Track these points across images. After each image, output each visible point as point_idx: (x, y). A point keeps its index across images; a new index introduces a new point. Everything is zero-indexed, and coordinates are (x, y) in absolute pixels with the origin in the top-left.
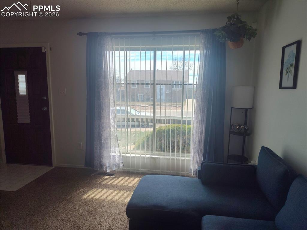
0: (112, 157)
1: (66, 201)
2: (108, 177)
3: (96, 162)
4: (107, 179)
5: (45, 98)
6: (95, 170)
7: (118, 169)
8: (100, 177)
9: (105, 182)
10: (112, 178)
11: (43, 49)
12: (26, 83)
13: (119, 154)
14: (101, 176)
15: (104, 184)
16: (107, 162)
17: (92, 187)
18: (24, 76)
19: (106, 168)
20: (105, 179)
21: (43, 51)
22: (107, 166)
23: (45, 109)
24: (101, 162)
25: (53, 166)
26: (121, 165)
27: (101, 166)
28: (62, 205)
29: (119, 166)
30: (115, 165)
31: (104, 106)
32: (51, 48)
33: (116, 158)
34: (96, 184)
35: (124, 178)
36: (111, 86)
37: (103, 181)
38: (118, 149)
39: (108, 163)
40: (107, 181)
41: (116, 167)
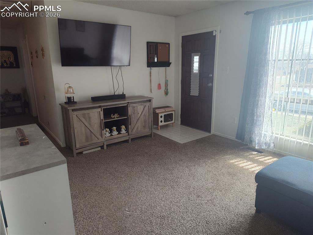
0: (263, 135)
1: (214, 160)
2: (256, 153)
3: (246, 137)
4: (254, 154)
5: (211, 76)
6: (245, 144)
7: (268, 148)
8: (248, 151)
9: (251, 156)
10: (259, 155)
11: (214, 32)
12: (199, 63)
13: (271, 134)
14: (250, 150)
15: (249, 157)
16: (257, 138)
17: (238, 156)
18: (198, 57)
19: (255, 145)
20: (252, 154)
21: (214, 34)
22: (257, 142)
23: (210, 85)
24: (251, 137)
25: (211, 133)
26: (272, 145)
27: (251, 141)
28: (210, 161)
29: (269, 146)
30: (265, 143)
31: (261, 84)
32: (220, 31)
33: (268, 137)
34: (242, 155)
35: (272, 158)
36: (272, 63)
37: (250, 155)
38: (271, 129)
39: (258, 140)
40: (254, 156)
41: (266, 146)
